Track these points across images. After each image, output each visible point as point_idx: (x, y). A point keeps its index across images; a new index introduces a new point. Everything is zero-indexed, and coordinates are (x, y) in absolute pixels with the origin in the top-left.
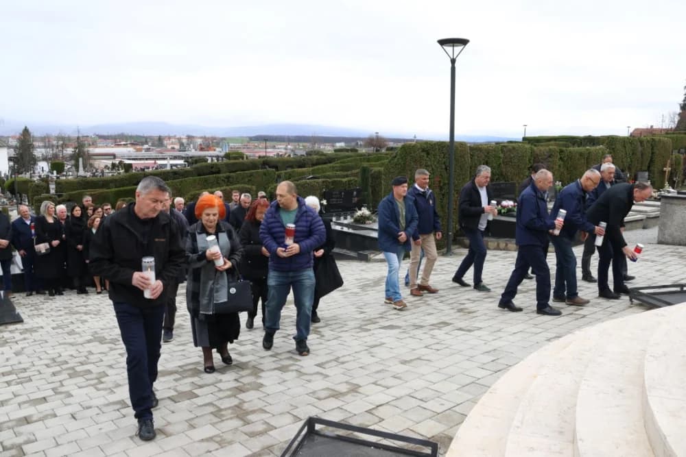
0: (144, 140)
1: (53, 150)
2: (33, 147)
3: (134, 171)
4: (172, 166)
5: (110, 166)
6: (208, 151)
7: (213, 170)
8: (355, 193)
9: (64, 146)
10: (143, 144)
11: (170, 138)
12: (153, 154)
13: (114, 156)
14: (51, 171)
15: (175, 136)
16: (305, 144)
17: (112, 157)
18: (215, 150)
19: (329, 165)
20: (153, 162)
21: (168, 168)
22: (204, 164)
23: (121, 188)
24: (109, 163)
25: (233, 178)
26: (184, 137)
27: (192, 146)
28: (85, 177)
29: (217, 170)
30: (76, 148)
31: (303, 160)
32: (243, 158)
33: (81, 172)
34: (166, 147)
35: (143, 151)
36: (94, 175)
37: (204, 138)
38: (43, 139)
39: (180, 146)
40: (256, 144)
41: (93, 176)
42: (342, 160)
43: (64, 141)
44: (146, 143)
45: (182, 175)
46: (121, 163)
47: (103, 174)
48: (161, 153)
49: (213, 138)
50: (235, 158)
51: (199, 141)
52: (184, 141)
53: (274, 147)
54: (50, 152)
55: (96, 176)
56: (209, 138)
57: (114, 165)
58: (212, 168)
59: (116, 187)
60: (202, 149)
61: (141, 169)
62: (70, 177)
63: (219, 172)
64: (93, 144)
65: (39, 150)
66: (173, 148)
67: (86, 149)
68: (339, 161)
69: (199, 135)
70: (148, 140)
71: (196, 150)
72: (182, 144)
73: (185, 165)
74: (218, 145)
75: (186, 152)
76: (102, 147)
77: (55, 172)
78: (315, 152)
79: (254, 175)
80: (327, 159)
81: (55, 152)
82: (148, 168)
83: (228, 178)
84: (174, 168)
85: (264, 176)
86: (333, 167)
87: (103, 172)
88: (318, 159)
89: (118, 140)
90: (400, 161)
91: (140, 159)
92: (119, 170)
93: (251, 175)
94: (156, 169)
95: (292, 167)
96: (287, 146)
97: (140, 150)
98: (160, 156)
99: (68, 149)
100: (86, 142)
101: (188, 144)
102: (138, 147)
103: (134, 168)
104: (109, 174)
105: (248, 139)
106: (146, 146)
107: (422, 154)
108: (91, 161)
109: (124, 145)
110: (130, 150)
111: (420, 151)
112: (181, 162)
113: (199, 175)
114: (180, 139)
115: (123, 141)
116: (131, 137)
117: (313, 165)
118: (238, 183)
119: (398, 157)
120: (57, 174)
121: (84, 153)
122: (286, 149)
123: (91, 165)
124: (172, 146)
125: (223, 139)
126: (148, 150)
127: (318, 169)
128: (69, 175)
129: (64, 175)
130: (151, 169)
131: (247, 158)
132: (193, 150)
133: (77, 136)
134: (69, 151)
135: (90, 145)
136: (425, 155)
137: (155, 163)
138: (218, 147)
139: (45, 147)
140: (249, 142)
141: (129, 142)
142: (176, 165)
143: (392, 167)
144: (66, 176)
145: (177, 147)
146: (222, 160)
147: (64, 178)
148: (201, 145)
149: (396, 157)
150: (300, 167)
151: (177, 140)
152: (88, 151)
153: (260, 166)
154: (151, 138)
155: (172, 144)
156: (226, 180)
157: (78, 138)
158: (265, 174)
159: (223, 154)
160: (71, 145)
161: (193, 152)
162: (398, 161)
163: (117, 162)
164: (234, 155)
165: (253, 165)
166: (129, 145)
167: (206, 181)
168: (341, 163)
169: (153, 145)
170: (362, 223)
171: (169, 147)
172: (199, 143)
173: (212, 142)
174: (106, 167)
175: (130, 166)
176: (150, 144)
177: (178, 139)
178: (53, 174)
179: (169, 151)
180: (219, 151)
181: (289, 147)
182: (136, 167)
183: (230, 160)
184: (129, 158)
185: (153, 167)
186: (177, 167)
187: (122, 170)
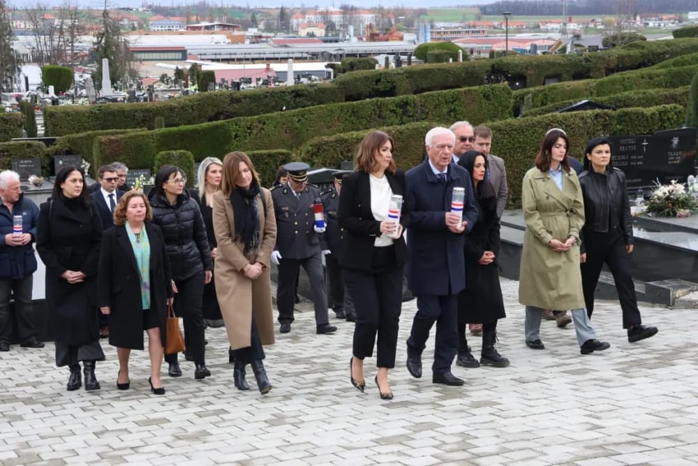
0: (248, 17)
1: (52, 40)
2: (10, 33)
3: (217, 88)
4: (298, 75)
5: (171, 75)
6: (387, 40)
7: (381, 87)
8: (676, 141)
9: (76, 30)
10: (246, 29)
11: (304, 12)
12: (266, 49)
13: (183, 53)
14: (44, 88)
15: (317, 7)
16: (608, 18)
17: (179, 55)
18: (401, 39)
19: (644, 71)
20: (263, 66)
21: (290, 82)
24: (170, 68)
26: (337, 9)
27: (351, 29)
28: (115, 100)
29: (388, 86)
30: (100, 35)
31: (587, 60)
32: (456, 58)
33: (107, 90)
34: (297, 32)
35: (247, 42)
36: (132, 97)
37: (380, 11)
38: (32, 15)
39: (327, 30)
40: (496, 23)
41: (130, 100)
43: (76, 21)
44: (254, 23)
46: (195, 66)
47: (151, 94)
48: (286, 46)
49: (399, 12)
50: (438, 58)
51: (368, 19)
52: (336, 19)
53: (536, 28)
54: (45, 44)
55: (138, 99)
56: (389, 12)
57: (179, 73)
58: (377, 80)
59: (166, 125)
60: (373, 37)
61: (234, 84)
62: (80, 101)
63: (391, 92)
64: (141, 26)
65: (21, 38)
66: (312, 35)
67: (123, 38)
68: (672, 61)
69: (368, 6)
70: (258, 17)
71: (360, 39)
72: (330, 26)
73: (329, 73)
74: (409, 26)
75: (339, 45)
76: (156, 33)
77: (51, 89)
78: (623, 38)
79: (462, 98)
80: (643, 56)
81: (55, 43)
82: (249, 81)
84: (304, 81)
85: (484, 101)
87: (151, 89)
88: (621, 58)
89: (194, 18)
91: (241, 60)
92: (186, 86)
93: (455, 99)
95: (558, 77)
96: (565, 24)
97: (240, 40)
98: (282, 52)
99: (84, 38)
100: (126, 22)
101: (345, 26)
102: (236, 33)
103: (218, 81)
104: (164, 95)
105: (477, 11)
106: (252, 31)
108: (135, 65)
109: (207, 28)
110: (219, 41)
112: (320, 66)
114: (325, 15)
115: (204, 20)
116: (221, 11)
117: (610, 71)
118: (425, 116)
120: (56, 92)
121: (117, 46)
122: (563, 32)
123: (134, 74)
124: (310, 30)
125: (422, 12)
126: (257, 39)
127: (613, 82)
128: (80, 96)
129: (68, 97)
130: (253, 84)
131: (465, 57)
132: (354, 40)
133: (103, 8)
134: (87, 42)
135: (134, 29)
137: (268, 69)
138: (408, 31)
139: (37, 32)
140: (479, 19)
141: (216, 23)
142: (307, 75)
144: (72, 97)
145: (320, 32)
146: (409, 62)
147: (69, 102)
148: (370, 27)
151: (319, 16)
152: (126, 41)
153: (485, 77)
154: (265, 13)
155: (310, 24)
156: (400, 111)
157: (105, 14)
158: (486, 97)
159: (414, 47)
160: (92, 29)
161: (353, 44)
163: (188, 67)
164: (436, 51)
165: (470, 76)
166: (216, 29)
169: (269, 28)
170: (668, 215)
171: (303, 33)
172: (367, 23)
173: (398, 21)
175: (210, 76)
176: (261, 26)
177: (321, 13)
178: (48, 93)
179: (302, 41)
180: (408, 42)
181: (572, 26)
182: (223, 80)
183: (426, 61)
184: (213, 57)
185: (258, 80)
186: (310, 79)
187: (193, 85)
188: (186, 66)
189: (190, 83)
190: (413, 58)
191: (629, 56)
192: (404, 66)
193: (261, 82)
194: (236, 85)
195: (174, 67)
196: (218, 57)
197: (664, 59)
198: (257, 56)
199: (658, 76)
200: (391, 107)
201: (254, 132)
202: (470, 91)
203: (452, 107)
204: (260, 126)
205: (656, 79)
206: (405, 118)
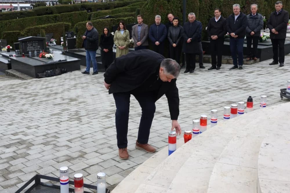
4: (21, 8)
7: (48, 12)
20: (9, 5)
21: (19, 10)
25: (59, 17)
29: (51, 11)
31: (109, 4)
32: (71, 3)
42: (133, 4)
45: (26, 15)
50: (66, 3)
58: (47, 10)
63: (51, 13)
68: (131, 5)
73: (32, 7)
79: (73, 15)
80: (124, 3)
82: (5, 9)
83: (55, 17)
84: (23, 9)
85: (80, 16)
86: (126, 9)
88: (118, 4)
91: (1, 3)
93: (71, 15)
94: (11, 10)
98: (15, 0)
112: (28, 5)
117: (115, 7)
119: (149, 4)
127: (116, 10)
131: (74, 3)
137: (11, 6)
142: (25, 8)
143: (145, 11)
146: (57, 4)
149: (147, 4)
150: (106, 9)
153: (80, 9)
156: (54, 19)
158: (80, 15)
162: (149, 7)
164: (65, 1)
165: (75, 8)
167: (40, 19)
168: (132, 6)
183: (62, 4)
185: (8, 9)
186: (25, 9)
191: (120, 3)
192: (55, 5)
193: (9, 10)
197: (129, 4)
198: (7, 1)
199: (128, 9)
200: (52, 18)
201: (8, 25)
202: (75, 13)
203: (70, 18)
204: (10, 23)
205: (127, 10)
206: (56, 21)
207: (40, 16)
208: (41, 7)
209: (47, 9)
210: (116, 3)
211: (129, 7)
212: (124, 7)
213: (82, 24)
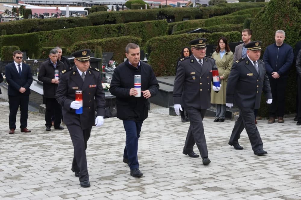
3: (33, 17)
4: (71, 13)
5: (11, 10)
7: (109, 19)
17: (15, 1)
20: (55, 8)
21: (68, 16)
22: (102, 13)
23: (15, 35)
25: (124, 28)
29: (113, 19)
31: (201, 11)
32: (144, 8)
42: (240, 11)
45: (77, 24)
46: (22, 7)
47: (0, 19)
50: (136, 7)
57: (14, 10)
58: (108, 17)
59: (7, 34)
61: (41, 15)
63: (114, 22)
73: (86, 12)
78: (217, 1)
79: (146, 26)
82: (48, 14)
83: (119, 28)
84: (74, 15)
85: (155, 27)
86: (228, 19)
90: (268, 16)
91: (44, 5)
92: (18, 15)
93: (142, 26)
94: (56, 16)
95: (189, 18)
98: (64, 2)
103: (33, 14)
104: (7, 19)
107: (293, 8)
111: (291, 5)
112: (82, 9)
113: (94, 24)
117: (211, 16)
118: (129, 33)
119: (266, 13)
127: (212, 21)
130: (50, 16)
131: (148, 7)
136: (297, 10)
137: (57, 9)
142: (76, 13)
143: (260, 23)
146: (123, 8)
149: (263, 12)
150: (197, 18)
153: (156, 17)
156: (117, 31)
158: (157, 25)
159: (125, 2)
162: (265, 17)
163: (19, 7)
164: (135, 4)
165: (150, 16)
167: (96, 30)
174: (7, 12)
175: (29, 11)
182: (36, 14)
183: (130, 8)
184: (31, 3)
185: (52, 14)
186: (77, 15)
187: (21, 15)
188: (18, 6)
189: (19, 14)
190: (125, 7)
191: (220, 9)
192: (120, 10)
193: (54, 15)
194: (42, 16)
195: (12, 6)
196: (34, 3)
197: (234, 11)
198: (52, 3)
200: (113, 29)
201: (50, 38)
202: (149, 23)
203: (141, 29)
204: (52, 35)
205: (231, 20)
206: (120, 34)
207: (96, 26)
208: (99, 13)
209: (108, 15)
210: (213, 10)
211: (234, 16)
212: (226, 16)
213: (158, 39)
